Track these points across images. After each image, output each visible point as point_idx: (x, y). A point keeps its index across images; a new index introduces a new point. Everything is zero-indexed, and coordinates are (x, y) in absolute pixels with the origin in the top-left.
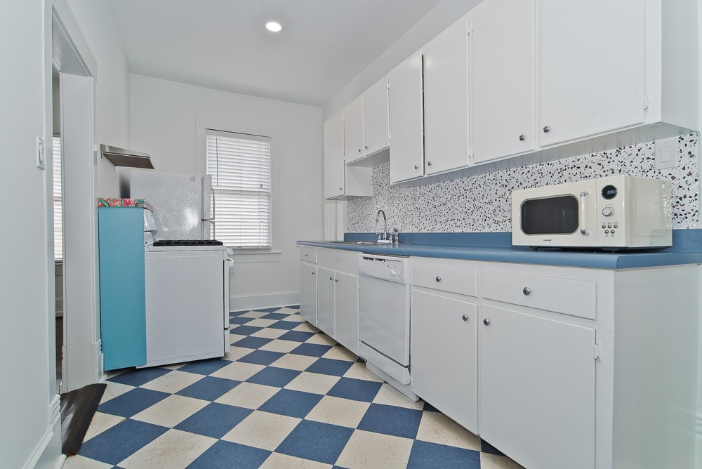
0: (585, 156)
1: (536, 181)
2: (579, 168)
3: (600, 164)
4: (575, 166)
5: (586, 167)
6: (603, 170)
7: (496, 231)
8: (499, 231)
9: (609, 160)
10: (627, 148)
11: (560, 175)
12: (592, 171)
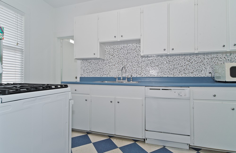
0: (220, 55)
1: (202, 61)
2: (218, 58)
3: (225, 58)
4: (216, 57)
5: (220, 58)
6: (226, 59)
7: (185, 76)
8: (187, 76)
9: (227, 57)
10: (233, 54)
11: (211, 59)
12: (222, 59)
